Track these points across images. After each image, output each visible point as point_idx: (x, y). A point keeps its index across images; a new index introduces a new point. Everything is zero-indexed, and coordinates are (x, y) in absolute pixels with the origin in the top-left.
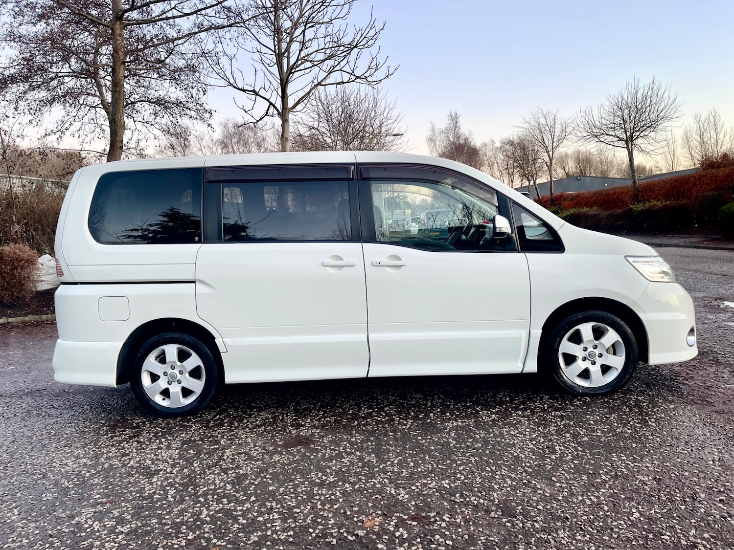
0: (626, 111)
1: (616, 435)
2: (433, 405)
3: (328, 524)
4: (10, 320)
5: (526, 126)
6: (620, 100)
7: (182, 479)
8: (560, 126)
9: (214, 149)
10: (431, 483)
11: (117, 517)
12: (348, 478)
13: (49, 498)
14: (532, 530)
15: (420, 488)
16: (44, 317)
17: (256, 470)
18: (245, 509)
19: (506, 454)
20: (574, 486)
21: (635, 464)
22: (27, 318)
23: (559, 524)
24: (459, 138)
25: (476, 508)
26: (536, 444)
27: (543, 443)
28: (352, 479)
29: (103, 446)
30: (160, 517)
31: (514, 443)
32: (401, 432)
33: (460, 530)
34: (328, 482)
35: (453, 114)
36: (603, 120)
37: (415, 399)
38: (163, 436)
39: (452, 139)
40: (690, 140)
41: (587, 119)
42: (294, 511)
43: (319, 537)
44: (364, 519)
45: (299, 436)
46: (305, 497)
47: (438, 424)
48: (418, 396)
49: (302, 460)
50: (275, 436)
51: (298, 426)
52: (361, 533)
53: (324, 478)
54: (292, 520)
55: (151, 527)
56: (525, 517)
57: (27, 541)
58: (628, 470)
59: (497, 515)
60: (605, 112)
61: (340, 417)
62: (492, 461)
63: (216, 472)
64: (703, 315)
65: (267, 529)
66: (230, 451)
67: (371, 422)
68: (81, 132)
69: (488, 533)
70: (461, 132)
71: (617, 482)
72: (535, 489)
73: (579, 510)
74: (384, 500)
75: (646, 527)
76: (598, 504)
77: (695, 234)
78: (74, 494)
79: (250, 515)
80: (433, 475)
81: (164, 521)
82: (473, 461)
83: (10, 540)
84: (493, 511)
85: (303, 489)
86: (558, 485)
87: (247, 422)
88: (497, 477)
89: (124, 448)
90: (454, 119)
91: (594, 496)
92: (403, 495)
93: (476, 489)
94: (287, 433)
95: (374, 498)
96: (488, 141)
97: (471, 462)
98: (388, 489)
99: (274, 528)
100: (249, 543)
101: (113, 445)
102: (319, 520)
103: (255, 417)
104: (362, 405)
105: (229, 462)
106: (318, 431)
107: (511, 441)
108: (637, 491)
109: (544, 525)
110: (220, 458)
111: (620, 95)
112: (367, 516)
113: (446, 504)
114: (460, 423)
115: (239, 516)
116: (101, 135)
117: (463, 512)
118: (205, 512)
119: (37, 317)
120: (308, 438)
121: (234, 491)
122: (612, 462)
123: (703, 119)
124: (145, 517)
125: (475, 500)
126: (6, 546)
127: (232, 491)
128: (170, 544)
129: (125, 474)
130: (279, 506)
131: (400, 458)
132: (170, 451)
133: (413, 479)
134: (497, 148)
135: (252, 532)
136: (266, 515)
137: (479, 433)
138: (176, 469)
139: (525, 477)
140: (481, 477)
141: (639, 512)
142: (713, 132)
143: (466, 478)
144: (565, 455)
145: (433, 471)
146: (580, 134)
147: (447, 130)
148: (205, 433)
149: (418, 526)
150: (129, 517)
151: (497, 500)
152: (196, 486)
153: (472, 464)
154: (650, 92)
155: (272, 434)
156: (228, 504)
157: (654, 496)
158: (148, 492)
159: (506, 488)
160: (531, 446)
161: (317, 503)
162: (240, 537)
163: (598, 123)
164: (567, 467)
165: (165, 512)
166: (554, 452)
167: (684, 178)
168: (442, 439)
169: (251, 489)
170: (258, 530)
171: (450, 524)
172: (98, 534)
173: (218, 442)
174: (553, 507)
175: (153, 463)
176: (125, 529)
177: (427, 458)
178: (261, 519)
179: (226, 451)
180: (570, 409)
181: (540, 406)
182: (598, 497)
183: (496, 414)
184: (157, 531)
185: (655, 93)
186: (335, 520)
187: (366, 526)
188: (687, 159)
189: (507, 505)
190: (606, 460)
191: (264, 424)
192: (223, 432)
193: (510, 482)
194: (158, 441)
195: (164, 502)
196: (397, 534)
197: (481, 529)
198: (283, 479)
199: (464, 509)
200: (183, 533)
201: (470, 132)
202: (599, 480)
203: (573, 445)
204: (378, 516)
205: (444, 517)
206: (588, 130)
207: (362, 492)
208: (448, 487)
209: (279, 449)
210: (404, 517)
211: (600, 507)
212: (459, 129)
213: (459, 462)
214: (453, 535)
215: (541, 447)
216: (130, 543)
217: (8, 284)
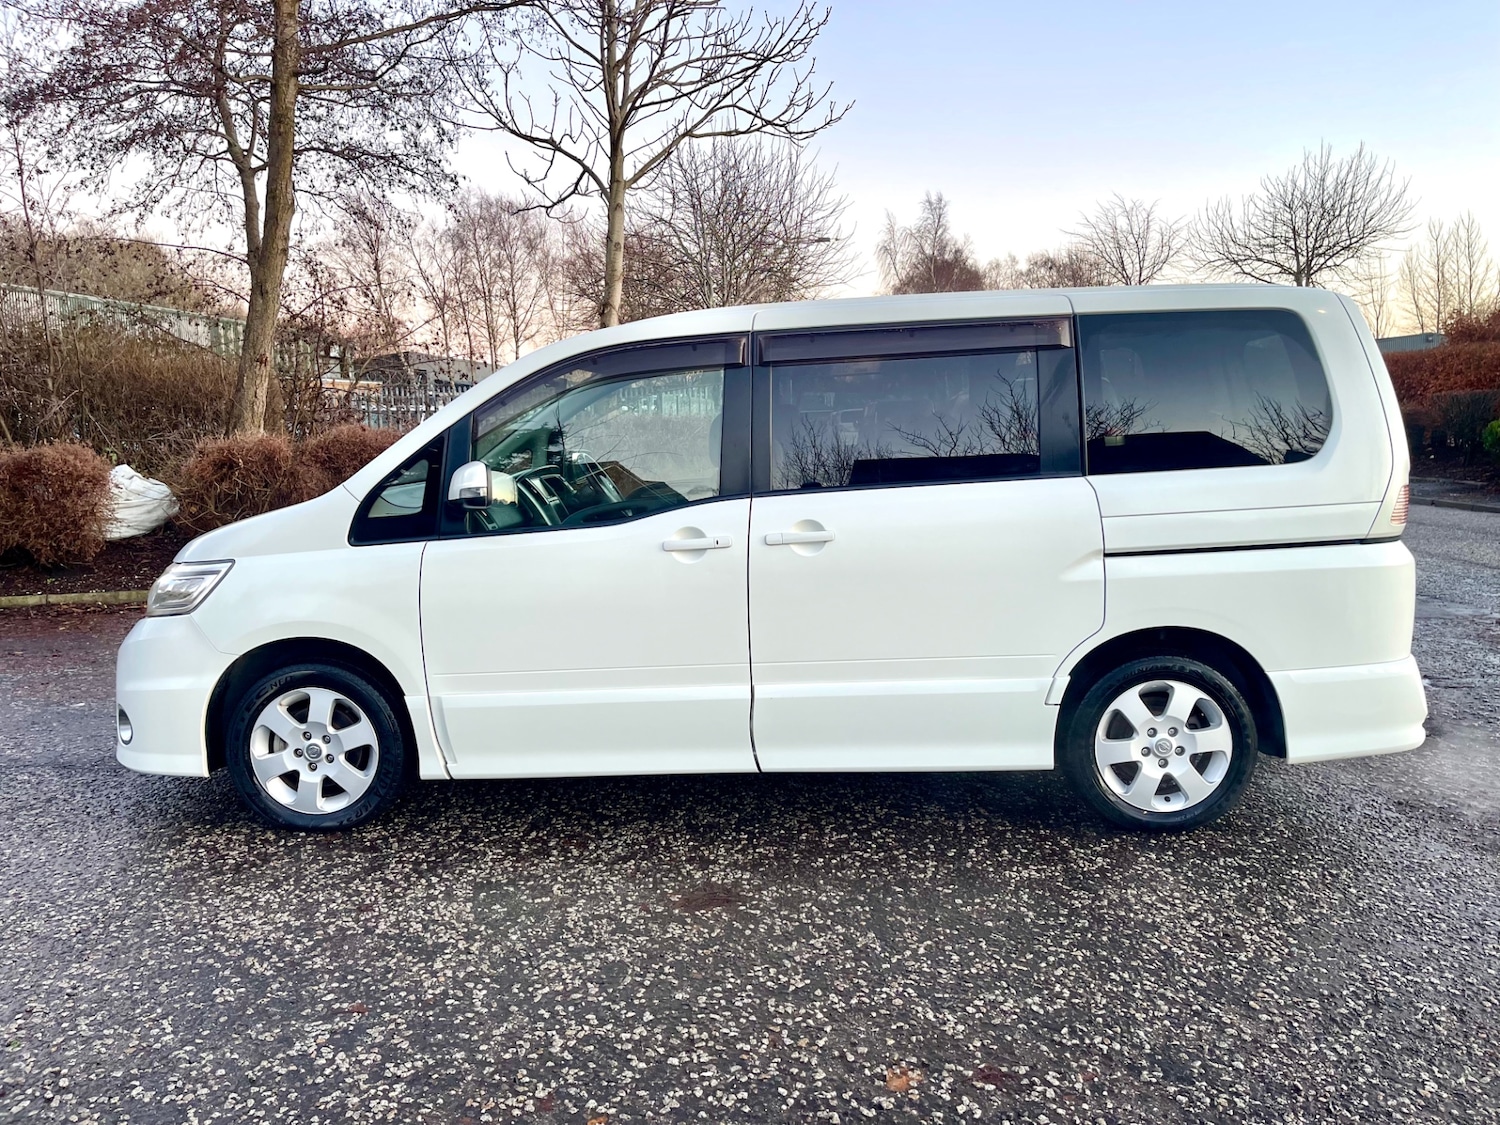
0: (1301, 213)
1: (1360, 914)
2: (968, 830)
3: (815, 1081)
4: (53, 599)
5: (1088, 231)
6: (1290, 189)
7: (493, 966)
8: (1159, 237)
9: (438, 248)
10: (1006, 1001)
11: (380, 1045)
12: (832, 982)
13: (229, 998)
14: (1231, 1112)
15: (984, 1010)
16: (123, 595)
17: (639, 954)
18: (637, 1037)
19: (1145, 945)
20: (1297, 1021)
21: (1409, 977)
22: (87, 597)
23: (1282, 1100)
24: (943, 249)
25: (1107, 1059)
26: (1200, 926)
27: (1214, 924)
28: (842, 986)
29: (314, 886)
30: (471, 1049)
31: (1154, 922)
32: (916, 886)
33: (1085, 1106)
34: (792, 988)
35: (934, 199)
36: (1252, 228)
37: (931, 815)
38: (432, 870)
39: (928, 251)
40: (1417, 275)
41: (1220, 225)
42: (738, 1047)
43: (803, 1107)
44: (885, 1073)
45: (708, 883)
46: (753, 1018)
47: (989, 873)
48: (932, 808)
49: (729, 938)
50: (662, 883)
51: (704, 863)
52: (887, 1103)
53: (784, 979)
54: (739, 1067)
55: (454, 1067)
56: (1211, 1083)
57: (206, 1091)
58: (1397, 989)
59: (1154, 1077)
60: (1258, 212)
61: (786, 847)
62: (1119, 961)
63: (559, 955)
64: (1480, 656)
65: (692, 1083)
66: (577, 911)
67: (850, 861)
68: (184, 208)
69: (1143, 1114)
70: (948, 237)
71: (1379, 1016)
72: (1220, 1026)
73: (1317, 1072)
74: (917, 1034)
75: (1455, 1112)
76: (1352, 1061)
77: (1430, 475)
78: (278, 990)
79: (651, 1053)
80: (1005, 985)
81: (480, 1057)
82: (1080, 959)
83: (171, 1087)
84: (1144, 1068)
85: (746, 1001)
86: (1264, 1017)
87: (598, 847)
88: (1137, 995)
89: (358, 893)
90: (936, 208)
91: (1340, 1043)
92: (953, 1025)
93: (1100, 1020)
94: (683, 876)
95: (894, 1027)
96: (1003, 258)
97: (1075, 960)
98: (920, 1009)
99: (706, 1084)
100: (663, 1111)
101: (334, 886)
102: (795, 1071)
103: (610, 839)
104: (823, 823)
105: (581, 935)
106: (747, 876)
107: (1147, 917)
108: (1422, 1035)
109: (1254, 1102)
110: (561, 925)
111: (1290, 177)
112: (889, 1066)
113: (1045, 1048)
114: (1033, 873)
115: (628, 1052)
116: (225, 215)
117: (1083, 1069)
118: (558, 1042)
119: (108, 594)
120: (729, 891)
121: (605, 999)
122: (1362, 972)
123: (1445, 234)
124: (440, 1045)
125: (1103, 1043)
126: (166, 1100)
127: (601, 999)
128: (503, 1107)
129: (374, 949)
130: (705, 1035)
131: (929, 942)
132: (455, 905)
133: (966, 992)
134: (1022, 274)
135: (665, 1089)
136: (684, 1054)
137: (1079, 897)
138: (477, 944)
139: (1194, 997)
140: (1105, 994)
141: (1436, 1080)
142: (1463, 261)
143: (1074, 995)
144: (1266, 954)
145: (1001, 976)
146: (1202, 255)
147: (919, 231)
148: (515, 868)
149: (999, 1093)
150: (405, 1045)
151: (1148, 1046)
152: (527, 983)
153: (1079, 963)
154: (1351, 175)
155: (655, 878)
156: (601, 1025)
157: (1458, 1048)
158: (430, 991)
159: (1161, 1019)
160: (1192, 931)
161: (781, 1032)
162: (641, 1097)
163: (1240, 235)
164: (1274, 980)
165: (476, 1038)
166: (1241, 946)
167: (1412, 357)
168: (1005, 905)
169: (640, 995)
170: (674, 1086)
171: (1063, 1094)
172: (349, 1080)
173: (547, 891)
174: (1263, 1065)
175: (425, 928)
176: (404, 1071)
177: (983, 945)
178: (674, 1061)
179: (569, 909)
180: (1256, 853)
181: (1191, 842)
182: (1349, 1046)
183: (1105, 856)
184: (469, 1078)
185: (1362, 179)
186: (826, 1070)
187: (892, 1089)
188: (1409, 315)
189: (1170, 1057)
190: (1349, 966)
191: (633, 856)
192: (553, 869)
193: (1166, 1008)
194: (423, 881)
195: (470, 1015)
196: (961, 1109)
197: (1129, 1108)
198: (700, 977)
199: (1085, 1063)
200: (523, 1084)
201: (967, 238)
202: (1344, 1011)
203: (1277, 932)
204: (912, 1067)
205: (1048, 1078)
206: (1220, 247)
207: (867, 1015)
208: (1042, 1012)
209: (677, 911)
210: (965, 1072)
211: (1356, 1067)
212: (944, 231)
213: (1052, 959)
214: (1076, 1118)
215: (1212, 934)
216: (421, 1101)
217: (51, 525)
